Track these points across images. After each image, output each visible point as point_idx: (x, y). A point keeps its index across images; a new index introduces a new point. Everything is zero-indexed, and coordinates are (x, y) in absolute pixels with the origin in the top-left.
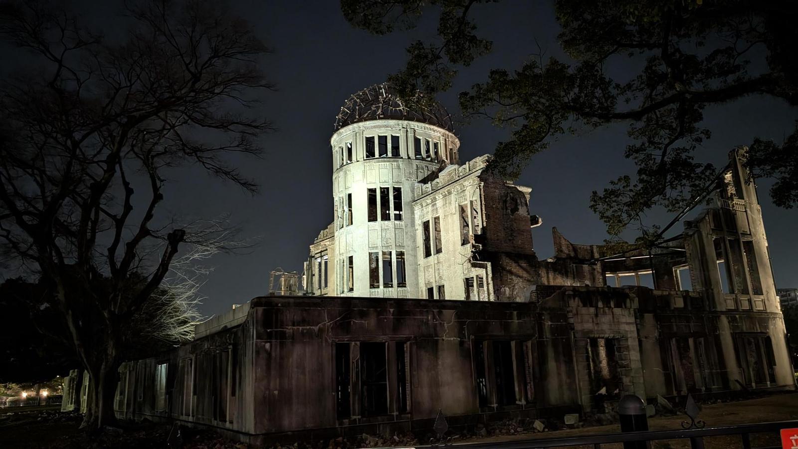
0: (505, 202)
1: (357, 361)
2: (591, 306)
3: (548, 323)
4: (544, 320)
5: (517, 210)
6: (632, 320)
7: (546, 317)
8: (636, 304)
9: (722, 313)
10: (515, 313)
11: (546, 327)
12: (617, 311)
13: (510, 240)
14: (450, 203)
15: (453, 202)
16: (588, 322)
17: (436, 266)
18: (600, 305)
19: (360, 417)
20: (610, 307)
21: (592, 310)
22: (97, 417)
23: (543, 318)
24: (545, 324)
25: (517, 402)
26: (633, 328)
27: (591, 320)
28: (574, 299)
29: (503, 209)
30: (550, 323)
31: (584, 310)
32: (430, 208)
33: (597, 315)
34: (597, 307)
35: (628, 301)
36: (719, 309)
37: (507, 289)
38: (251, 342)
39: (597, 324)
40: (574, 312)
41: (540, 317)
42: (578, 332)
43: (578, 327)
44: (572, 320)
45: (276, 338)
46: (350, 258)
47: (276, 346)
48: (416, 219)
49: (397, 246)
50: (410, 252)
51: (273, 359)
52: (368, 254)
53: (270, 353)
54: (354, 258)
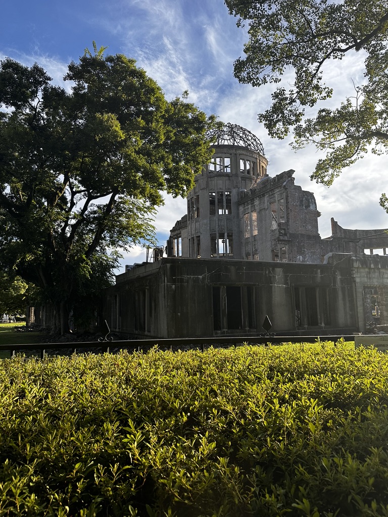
0: (302, 201)
1: (225, 297)
2: (367, 267)
3: (339, 277)
4: (336, 275)
5: (309, 206)
7: (338, 273)
10: (319, 271)
12: (383, 270)
13: (304, 226)
14: (264, 203)
15: (266, 201)
16: (364, 277)
17: (253, 243)
18: (372, 266)
19: (226, 330)
20: (378, 268)
21: (367, 270)
22: (60, 329)
23: (336, 273)
24: (337, 278)
25: (320, 325)
27: (366, 276)
28: (356, 262)
29: (300, 206)
31: (362, 270)
32: (250, 206)
33: (370, 273)
34: (370, 268)
37: (301, 257)
38: (163, 284)
39: (370, 278)
40: (356, 270)
41: (334, 273)
42: (357, 283)
43: (358, 280)
44: (355, 276)
45: (178, 282)
46: (198, 237)
47: (178, 287)
48: (240, 213)
49: (228, 230)
50: (236, 234)
51: (177, 295)
52: (209, 235)
53: (175, 291)
54: (201, 237)
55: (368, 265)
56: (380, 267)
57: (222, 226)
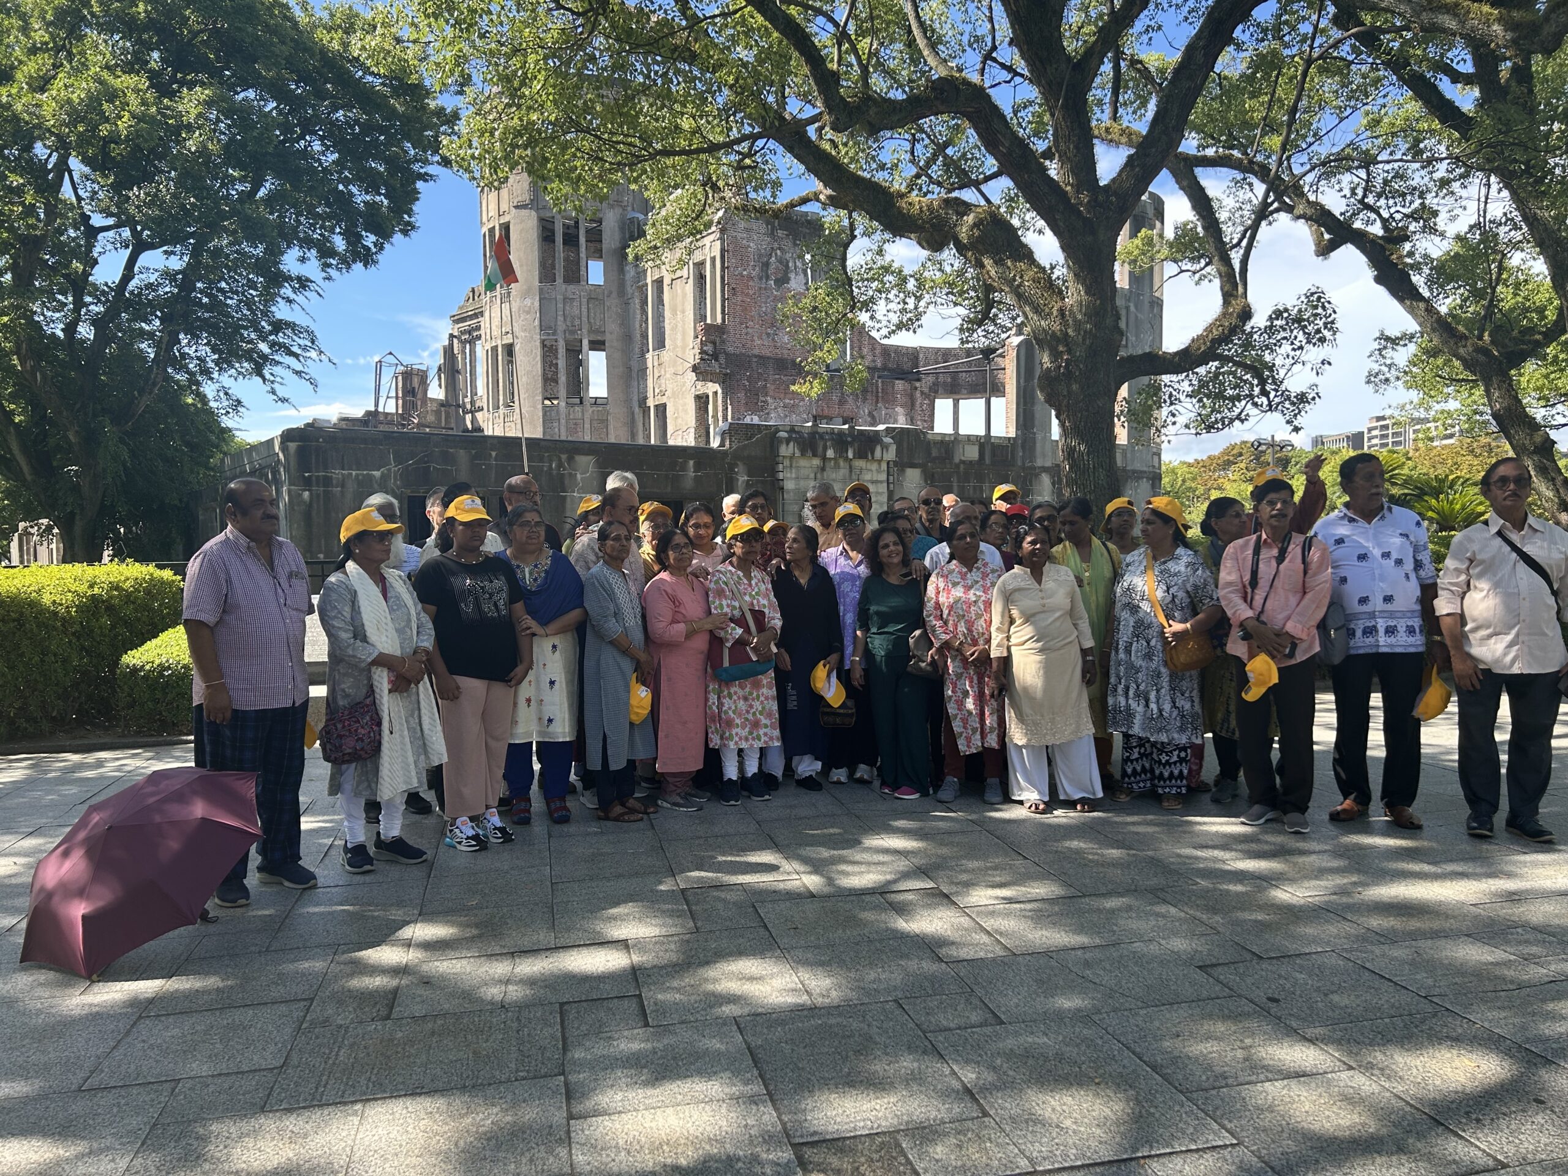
0: (767, 265)
2: (815, 455)
3: (742, 478)
4: (736, 472)
5: (787, 280)
6: (884, 477)
8: (891, 454)
9: (1045, 469)
10: (691, 463)
12: (860, 463)
15: (685, 257)
16: (807, 478)
17: (656, 370)
18: (830, 453)
20: (847, 459)
21: (816, 462)
26: (883, 488)
28: (788, 445)
29: (761, 279)
31: (803, 463)
32: (650, 265)
33: (823, 469)
34: (824, 458)
35: (878, 449)
36: (1039, 463)
37: (756, 418)
40: (787, 463)
41: (731, 469)
42: (788, 492)
43: (789, 485)
44: (781, 476)
45: (318, 485)
46: (509, 350)
47: (318, 495)
48: (628, 283)
49: (590, 331)
50: (615, 344)
51: (314, 513)
52: (538, 343)
53: (310, 505)
54: (517, 348)
55: (820, 449)
56: (850, 455)
57: (573, 318)
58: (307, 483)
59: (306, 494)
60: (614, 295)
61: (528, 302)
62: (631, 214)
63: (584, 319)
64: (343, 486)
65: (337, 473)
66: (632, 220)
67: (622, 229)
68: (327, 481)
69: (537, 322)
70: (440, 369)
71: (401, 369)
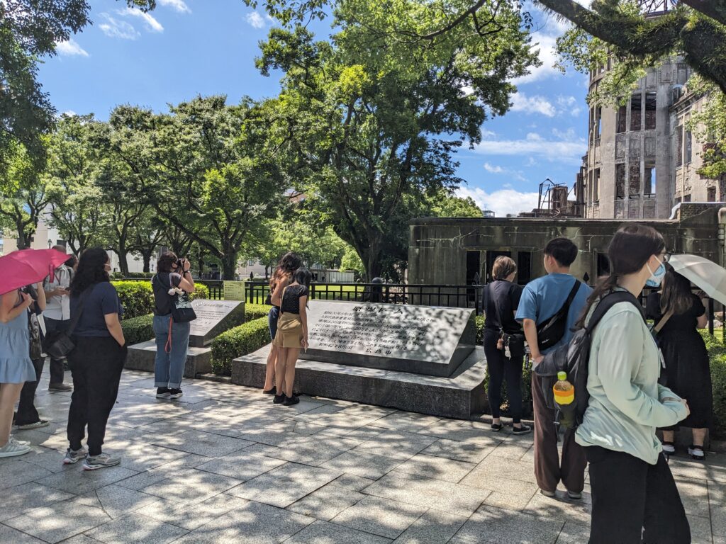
4: (685, 236)
11: (688, 242)
17: (685, 176)
23: (685, 234)
24: (686, 240)
30: (693, 239)
44: (723, 237)
45: (423, 246)
46: (598, 171)
47: (423, 251)
48: (672, 126)
49: (646, 156)
50: (662, 162)
51: (420, 260)
52: (614, 167)
53: (419, 256)
54: (601, 171)
57: (635, 150)
58: (418, 245)
59: (417, 250)
60: (663, 134)
61: (609, 145)
62: (676, 86)
63: (642, 150)
64: (435, 246)
65: (432, 240)
66: (675, 90)
67: (669, 95)
68: (427, 243)
69: (613, 155)
70: (575, 185)
71: (552, 187)
